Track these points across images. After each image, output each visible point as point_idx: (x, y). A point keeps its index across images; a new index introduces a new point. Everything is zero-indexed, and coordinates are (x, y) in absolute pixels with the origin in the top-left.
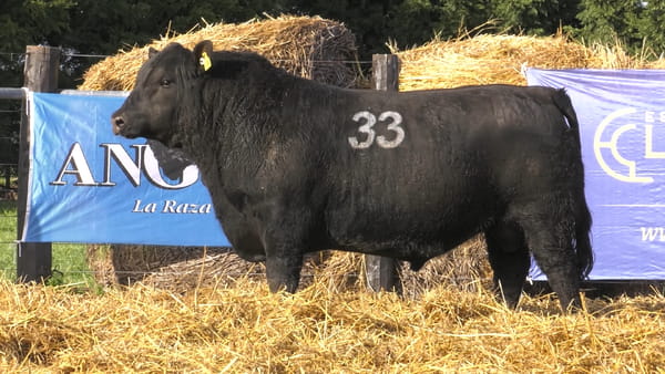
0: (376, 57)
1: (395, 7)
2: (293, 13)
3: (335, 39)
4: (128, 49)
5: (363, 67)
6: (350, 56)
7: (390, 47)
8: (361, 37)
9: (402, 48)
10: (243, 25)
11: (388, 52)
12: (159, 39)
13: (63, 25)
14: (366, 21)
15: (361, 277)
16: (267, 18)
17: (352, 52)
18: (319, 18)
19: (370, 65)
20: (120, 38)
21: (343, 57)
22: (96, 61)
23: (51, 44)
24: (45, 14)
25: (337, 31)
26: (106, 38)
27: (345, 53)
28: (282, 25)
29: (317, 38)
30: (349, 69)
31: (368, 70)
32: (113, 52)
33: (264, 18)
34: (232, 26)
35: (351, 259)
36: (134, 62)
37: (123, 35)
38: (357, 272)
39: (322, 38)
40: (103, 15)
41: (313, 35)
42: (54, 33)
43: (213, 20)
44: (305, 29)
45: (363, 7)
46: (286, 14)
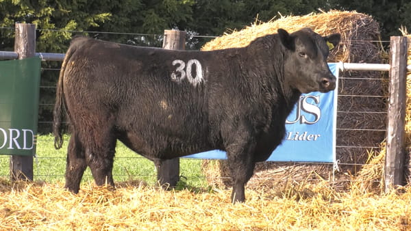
0: (392, 38)
1: (405, 5)
2: (338, 9)
3: (365, 26)
4: (230, 32)
5: (384, 44)
6: (375, 37)
7: (402, 31)
8: (383, 24)
10: (305, 17)
11: (400, 34)
12: (250, 26)
13: (188, 16)
14: (386, 14)
15: (381, 182)
16: (321, 13)
17: (376, 35)
18: (355, 12)
19: (389, 44)
20: (225, 25)
21: (371, 38)
22: (209, 40)
23: (181, 29)
24: (176, 9)
25: (367, 21)
26: (215, 23)
27: (372, 36)
28: (331, 17)
29: (354, 26)
30: (374, 46)
31: (387, 46)
32: (221, 34)
33: (318, 12)
34: (298, 18)
35: (375, 170)
36: (234, 41)
37: (227, 22)
38: (379, 179)
39: (357, 26)
40: (214, 10)
41: (351, 24)
42: (182, 22)
43: (285, 14)
44: (346, 19)
45: (384, 4)
46: (333, 9)
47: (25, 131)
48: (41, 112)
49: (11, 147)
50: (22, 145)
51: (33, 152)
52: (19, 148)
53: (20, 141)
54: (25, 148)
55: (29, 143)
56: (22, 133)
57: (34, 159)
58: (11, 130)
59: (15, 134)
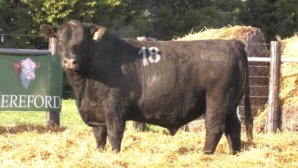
0: (272, 42)
1: (279, 23)
2: (240, 25)
3: (256, 35)
4: (176, 39)
5: (267, 46)
6: (262, 42)
7: (278, 38)
8: (266, 34)
9: (282, 39)
10: (221, 29)
11: (277, 40)
12: (188, 35)
13: (151, 29)
14: (268, 28)
15: (265, 128)
16: (230, 27)
17: (263, 40)
18: (250, 27)
19: (270, 45)
20: (173, 34)
21: (259, 42)
23: (147, 36)
24: (144, 25)
25: (257, 32)
26: (167, 34)
27: (260, 41)
28: (236, 30)
29: (249, 35)
30: (261, 47)
31: (269, 47)
33: (228, 27)
34: (216, 30)
35: (262, 121)
37: (174, 33)
38: (264, 126)
39: (251, 35)
40: (167, 26)
41: (247, 34)
42: (147, 32)
43: (209, 28)
44: (244, 31)
45: (267, 22)
46: (237, 25)
47: (55, 97)
48: (64, 86)
49: (46, 107)
50: (53, 106)
51: (59, 110)
52: (51, 107)
53: (52, 103)
54: (55, 107)
55: (57, 104)
56: (53, 98)
57: (60, 114)
58: (46, 97)
59: (49, 99)
